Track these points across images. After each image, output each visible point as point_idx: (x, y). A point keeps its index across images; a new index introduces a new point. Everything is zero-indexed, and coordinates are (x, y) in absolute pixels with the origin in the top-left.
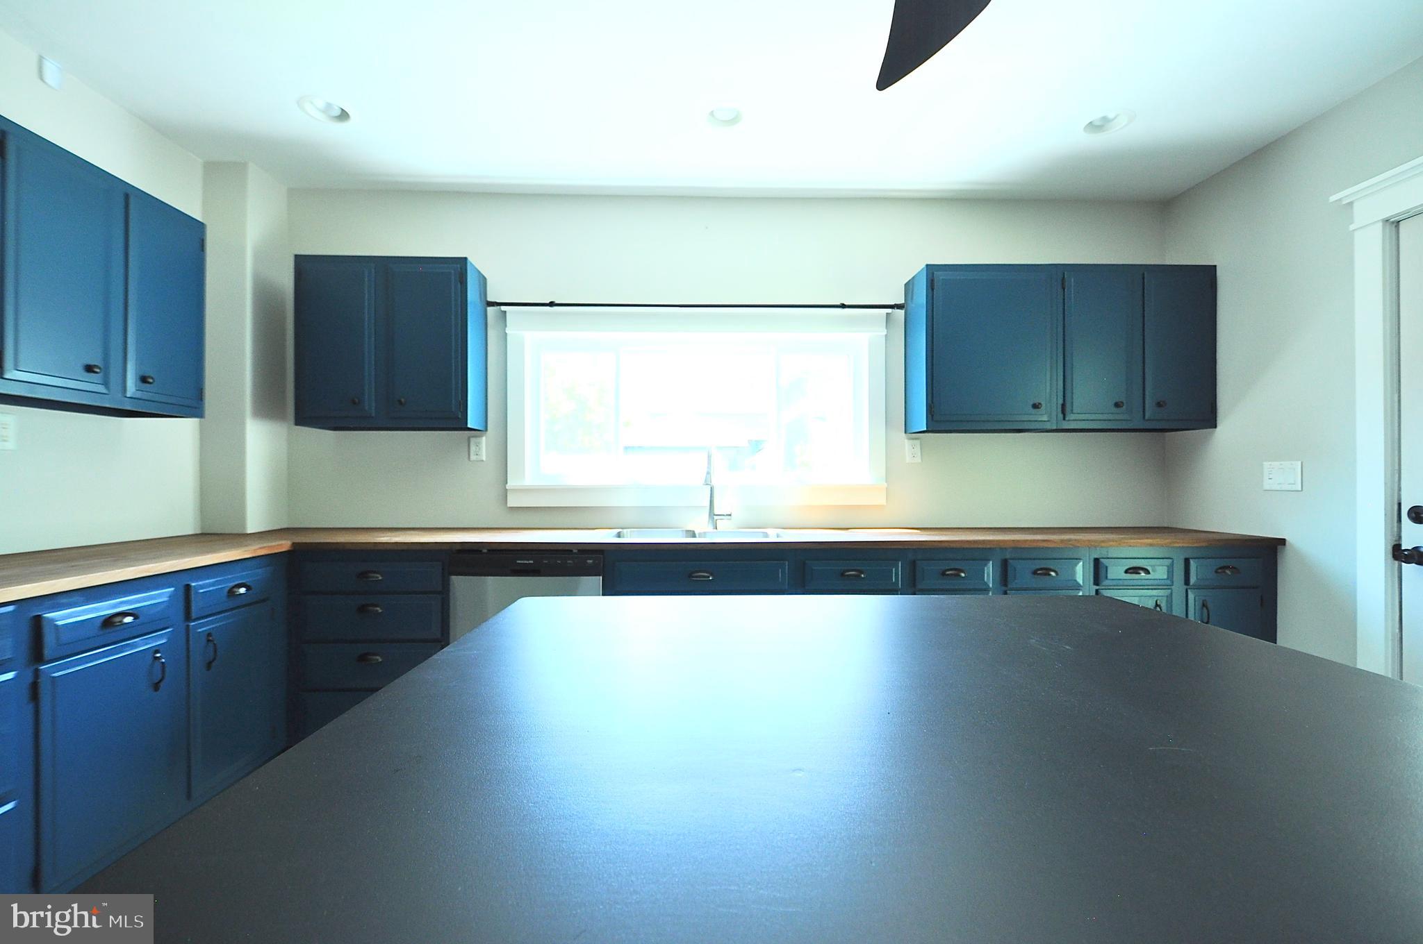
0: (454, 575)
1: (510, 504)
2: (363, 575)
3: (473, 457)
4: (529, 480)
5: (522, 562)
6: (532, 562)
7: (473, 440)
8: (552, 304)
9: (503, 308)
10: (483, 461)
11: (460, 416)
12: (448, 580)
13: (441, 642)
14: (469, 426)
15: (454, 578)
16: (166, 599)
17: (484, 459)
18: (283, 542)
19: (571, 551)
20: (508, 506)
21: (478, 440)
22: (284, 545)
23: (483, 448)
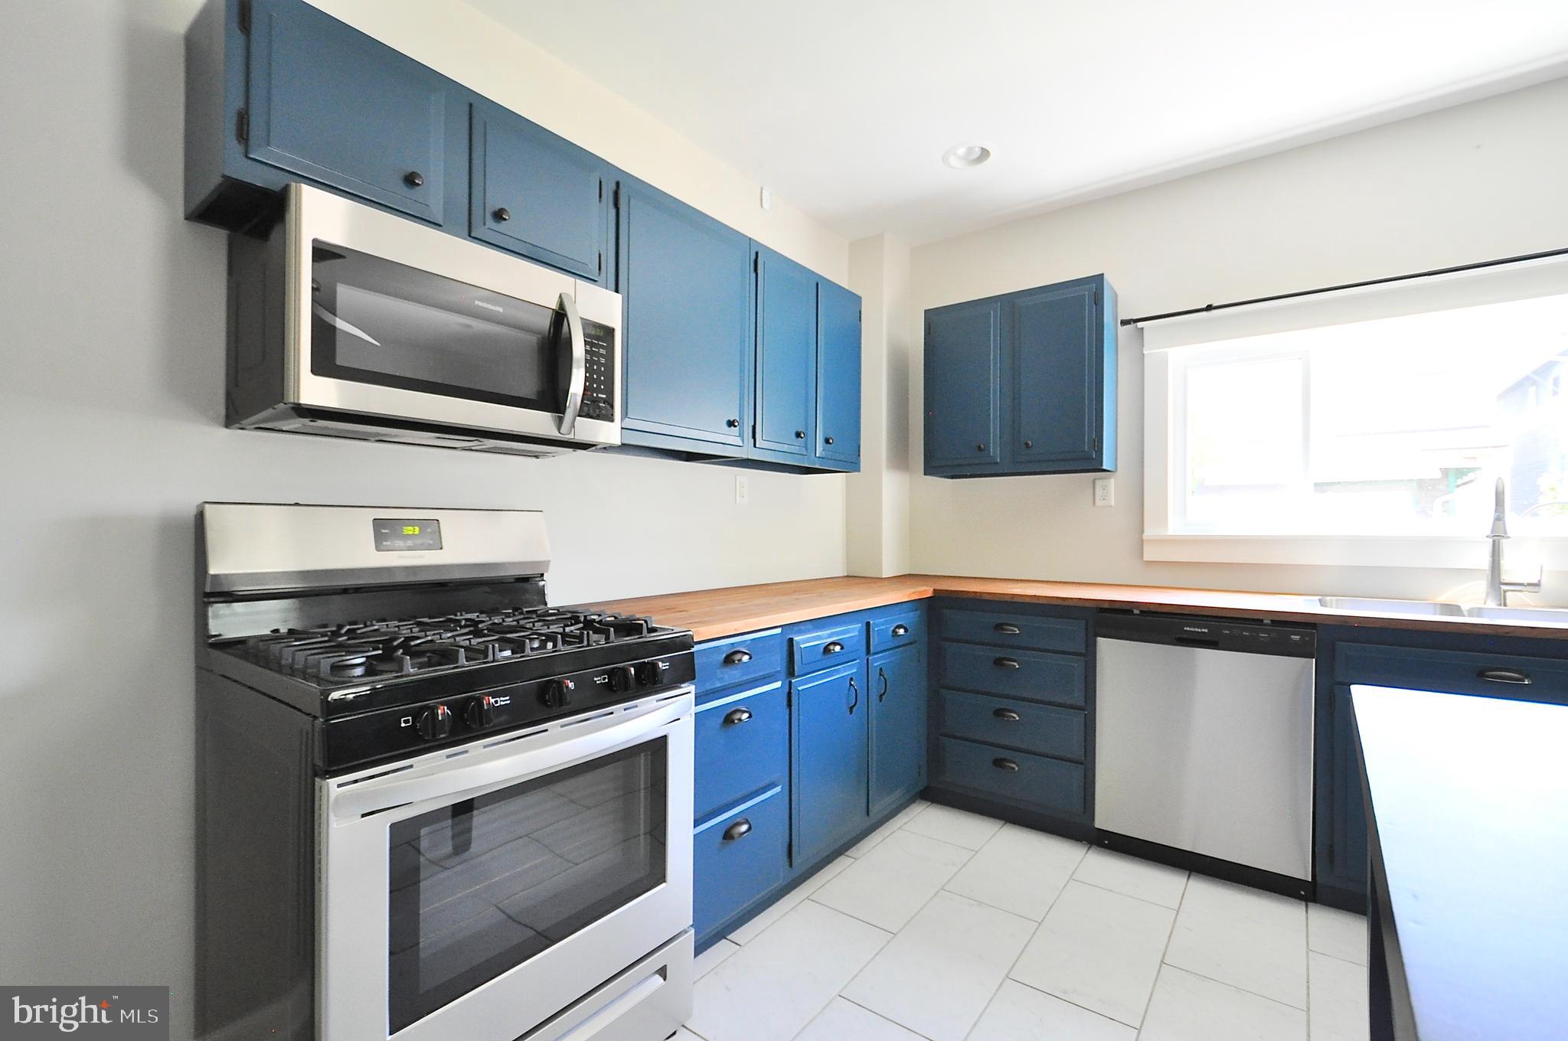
0: (1101, 637)
1: (1146, 558)
2: (999, 627)
3: (1099, 502)
4: (1175, 527)
5: (1192, 629)
6: (1206, 631)
7: (1098, 483)
8: (1209, 308)
9: (1140, 325)
10: (1111, 506)
11: (1094, 456)
12: (1095, 642)
13: (1084, 710)
14: (1104, 467)
15: (1100, 640)
16: (857, 633)
17: (1113, 504)
18: (925, 588)
19: (1262, 620)
20: (1145, 559)
21: (1105, 482)
22: (926, 591)
23: (1111, 489)
